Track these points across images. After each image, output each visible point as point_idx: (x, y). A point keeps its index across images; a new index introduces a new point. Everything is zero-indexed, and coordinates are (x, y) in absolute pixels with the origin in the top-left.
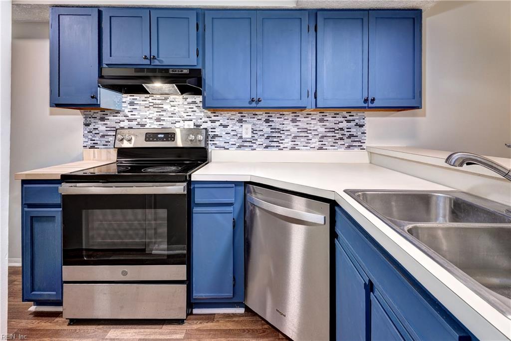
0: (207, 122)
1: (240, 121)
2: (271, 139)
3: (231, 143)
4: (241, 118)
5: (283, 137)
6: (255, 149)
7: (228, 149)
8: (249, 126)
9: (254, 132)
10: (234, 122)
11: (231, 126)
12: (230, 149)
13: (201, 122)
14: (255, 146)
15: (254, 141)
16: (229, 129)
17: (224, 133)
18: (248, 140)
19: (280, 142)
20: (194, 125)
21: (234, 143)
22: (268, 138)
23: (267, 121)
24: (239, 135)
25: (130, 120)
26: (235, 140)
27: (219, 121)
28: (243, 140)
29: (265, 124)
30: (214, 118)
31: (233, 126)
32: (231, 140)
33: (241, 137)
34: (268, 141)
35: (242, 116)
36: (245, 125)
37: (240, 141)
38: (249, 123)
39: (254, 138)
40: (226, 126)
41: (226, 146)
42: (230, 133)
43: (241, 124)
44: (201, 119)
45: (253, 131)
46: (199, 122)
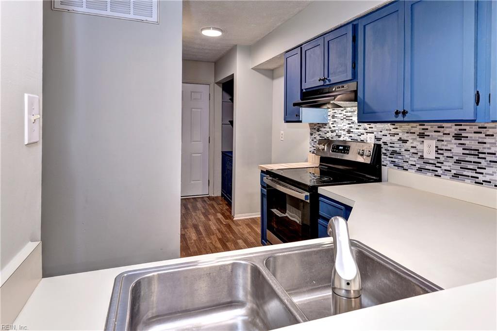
0: (386, 135)
1: (422, 135)
2: (463, 164)
3: (410, 163)
4: (423, 131)
5: (484, 163)
6: (440, 176)
7: (407, 170)
8: (433, 143)
9: (440, 152)
10: (415, 136)
11: (410, 141)
12: (409, 170)
13: (381, 135)
14: (440, 172)
15: (439, 165)
16: (408, 145)
17: (403, 150)
18: (431, 161)
19: (478, 170)
20: (375, 138)
21: (414, 163)
22: (458, 162)
23: (458, 137)
24: (420, 154)
25: (332, 132)
26: (415, 159)
27: (398, 134)
28: (425, 160)
29: (454, 141)
30: (393, 131)
31: (413, 141)
32: (411, 159)
33: (422, 157)
34: (458, 167)
35: (423, 129)
36: (427, 142)
37: (421, 161)
38: (432, 139)
39: (439, 160)
40: (405, 141)
41: (405, 165)
42: (409, 151)
43: (422, 139)
44: (381, 132)
45: (438, 149)
46: (379, 135)
